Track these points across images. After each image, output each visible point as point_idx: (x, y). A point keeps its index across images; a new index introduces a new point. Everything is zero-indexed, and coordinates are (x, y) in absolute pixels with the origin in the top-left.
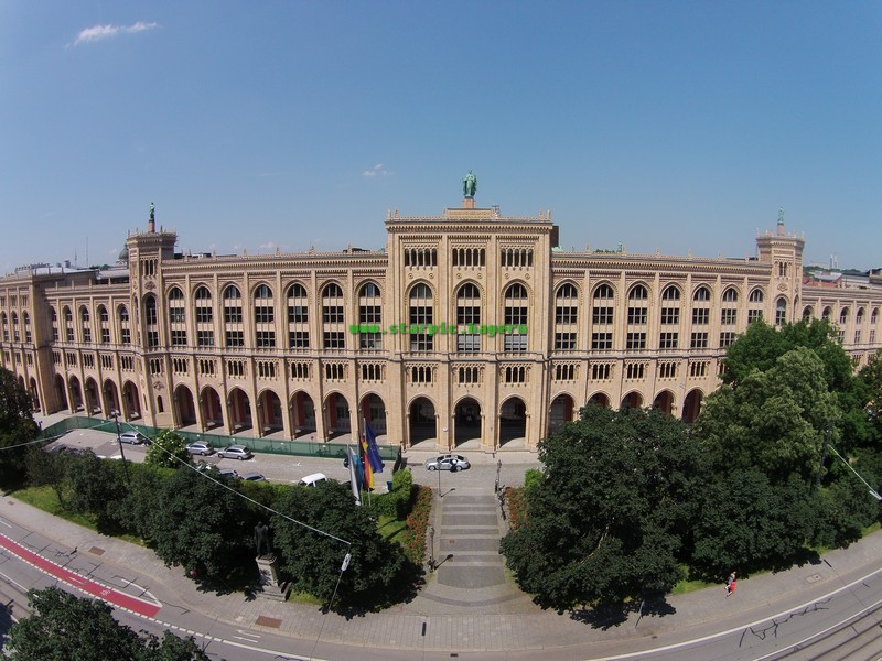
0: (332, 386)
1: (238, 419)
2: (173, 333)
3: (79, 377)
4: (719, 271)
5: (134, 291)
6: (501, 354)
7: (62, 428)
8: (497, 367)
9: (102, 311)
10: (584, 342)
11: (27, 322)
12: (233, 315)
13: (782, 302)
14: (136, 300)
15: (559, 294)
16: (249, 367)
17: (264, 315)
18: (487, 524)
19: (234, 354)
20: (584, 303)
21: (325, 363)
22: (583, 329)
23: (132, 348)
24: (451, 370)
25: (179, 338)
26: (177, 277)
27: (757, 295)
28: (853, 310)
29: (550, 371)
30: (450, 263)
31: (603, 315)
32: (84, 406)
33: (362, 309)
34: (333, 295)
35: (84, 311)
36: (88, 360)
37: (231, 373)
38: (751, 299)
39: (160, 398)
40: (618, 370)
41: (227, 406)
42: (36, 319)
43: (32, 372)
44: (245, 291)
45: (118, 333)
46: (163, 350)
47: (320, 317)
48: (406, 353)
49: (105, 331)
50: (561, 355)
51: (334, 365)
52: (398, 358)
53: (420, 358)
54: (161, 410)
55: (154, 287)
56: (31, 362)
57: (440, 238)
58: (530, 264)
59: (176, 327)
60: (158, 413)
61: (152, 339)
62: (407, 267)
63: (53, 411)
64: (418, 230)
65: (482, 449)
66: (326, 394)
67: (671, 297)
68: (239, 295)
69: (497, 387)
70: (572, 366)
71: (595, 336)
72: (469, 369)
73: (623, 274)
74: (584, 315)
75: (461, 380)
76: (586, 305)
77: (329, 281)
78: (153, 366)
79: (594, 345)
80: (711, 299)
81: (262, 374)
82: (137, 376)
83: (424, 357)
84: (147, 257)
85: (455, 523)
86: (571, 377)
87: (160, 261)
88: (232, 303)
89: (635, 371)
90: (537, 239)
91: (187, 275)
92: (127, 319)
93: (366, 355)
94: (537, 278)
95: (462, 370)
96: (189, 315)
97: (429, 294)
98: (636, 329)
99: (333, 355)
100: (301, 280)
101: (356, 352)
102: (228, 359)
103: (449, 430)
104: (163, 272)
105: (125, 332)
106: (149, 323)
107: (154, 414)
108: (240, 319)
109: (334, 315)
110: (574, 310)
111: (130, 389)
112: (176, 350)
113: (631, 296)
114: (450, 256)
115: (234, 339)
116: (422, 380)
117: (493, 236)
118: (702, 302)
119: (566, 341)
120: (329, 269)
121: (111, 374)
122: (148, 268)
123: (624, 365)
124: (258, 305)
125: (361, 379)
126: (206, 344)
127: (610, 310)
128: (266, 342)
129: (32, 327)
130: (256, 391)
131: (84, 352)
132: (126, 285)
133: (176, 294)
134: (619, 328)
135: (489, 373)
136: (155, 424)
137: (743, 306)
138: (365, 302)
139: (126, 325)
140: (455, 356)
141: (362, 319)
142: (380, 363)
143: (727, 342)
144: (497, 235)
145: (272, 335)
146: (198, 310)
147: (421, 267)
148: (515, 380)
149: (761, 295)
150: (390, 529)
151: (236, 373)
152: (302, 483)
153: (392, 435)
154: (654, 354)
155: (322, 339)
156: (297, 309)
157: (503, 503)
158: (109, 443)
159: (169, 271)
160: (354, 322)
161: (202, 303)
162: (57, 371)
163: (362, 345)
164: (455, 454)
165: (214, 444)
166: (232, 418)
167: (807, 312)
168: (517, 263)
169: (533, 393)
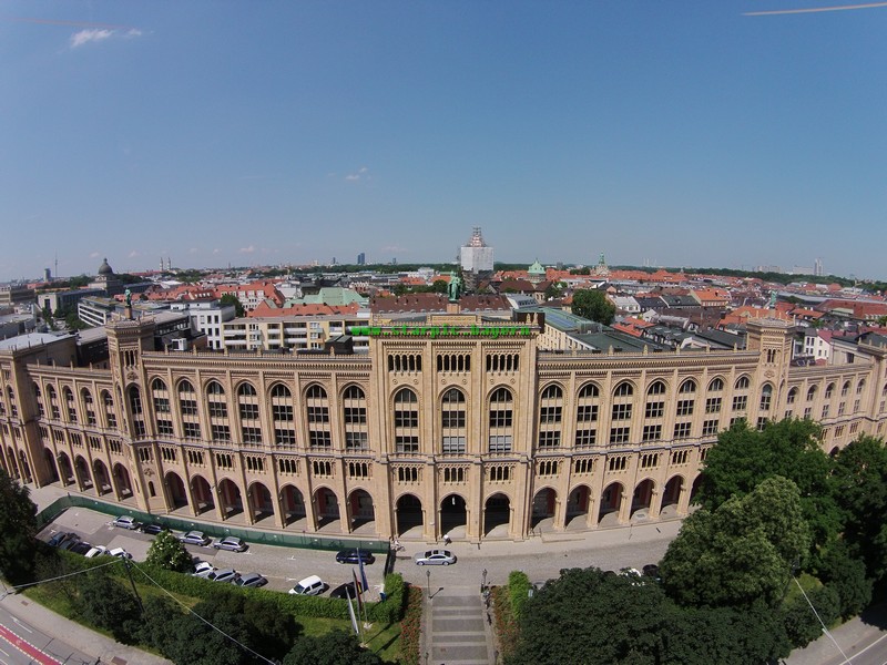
0: (321, 481)
1: (229, 502)
2: (159, 422)
3: (68, 453)
4: (706, 363)
5: (116, 379)
6: (485, 455)
7: (58, 508)
8: (482, 467)
9: (85, 393)
10: (567, 439)
11: (11, 396)
13: (768, 387)
14: (119, 388)
15: (544, 396)
16: (237, 460)
17: (249, 412)
18: (474, 630)
19: (221, 447)
20: (569, 403)
21: (312, 460)
22: (567, 427)
23: (119, 433)
24: (436, 470)
25: (165, 427)
26: (159, 369)
27: (744, 382)
28: (840, 384)
29: (533, 468)
30: (435, 369)
31: (587, 413)
32: (75, 477)
33: (347, 411)
34: (317, 396)
35: (68, 391)
36: (76, 439)
37: (220, 465)
38: (737, 387)
39: (151, 484)
40: (600, 464)
41: (218, 495)
42: (20, 394)
43: (21, 445)
44: (228, 388)
45: (104, 417)
46: (151, 439)
47: (306, 417)
48: (392, 455)
49: (90, 414)
50: (544, 452)
51: (322, 463)
52: (385, 460)
53: (406, 459)
54: (153, 494)
55: (137, 377)
56: (18, 435)
57: (425, 344)
58: (515, 368)
59: (162, 416)
60: (150, 498)
61: (138, 429)
62: (392, 373)
63: (45, 483)
65: (467, 539)
66: (314, 489)
67: (657, 392)
68: (222, 391)
69: (482, 485)
70: (555, 463)
71: (579, 433)
72: (454, 470)
73: (609, 374)
74: (569, 413)
75: (447, 479)
76: (571, 406)
77: (312, 383)
78: (142, 454)
79: (578, 441)
80: (697, 390)
81: (250, 468)
82: (128, 461)
83: (410, 458)
84: (125, 348)
85: (445, 630)
86: (554, 472)
87: (140, 352)
88: (216, 398)
89: (618, 464)
90: (524, 344)
91: (169, 367)
92: (112, 404)
93: (352, 454)
94: (522, 382)
95: (447, 470)
96: (174, 406)
97: (414, 399)
98: (620, 424)
99: (319, 453)
100: (285, 381)
101: (343, 451)
102: (216, 452)
103: (436, 524)
104: (144, 362)
105: (110, 416)
106: (134, 412)
107: (146, 498)
108: (225, 414)
109: (319, 415)
110: (559, 410)
111: (120, 471)
112: (163, 439)
113: (616, 394)
114: (435, 362)
115: (221, 433)
116: (408, 479)
117: (479, 342)
118: (687, 395)
119: (550, 439)
120: (312, 371)
121: (100, 454)
122: (129, 358)
123: (607, 459)
124: (242, 402)
125: (348, 476)
126: (193, 435)
127: (595, 408)
128: (252, 437)
129: (17, 401)
130: (245, 482)
131: (71, 431)
132: (106, 372)
133: (159, 385)
134: (603, 425)
135: (473, 473)
136: (149, 510)
137: (728, 394)
138: (350, 403)
139: (112, 410)
140: (441, 457)
141: (347, 420)
142: (367, 462)
143: (710, 430)
144: (483, 341)
145: (258, 431)
146: (182, 402)
147: (406, 373)
148: (499, 478)
149: (747, 381)
150: (386, 637)
151: (225, 465)
152: (298, 588)
153: (380, 528)
154: (636, 448)
155: (307, 438)
156: (283, 408)
157: (488, 606)
158: (105, 527)
159: (150, 362)
160: (339, 424)
161: (186, 396)
162: (46, 446)
163: (349, 444)
164: (442, 547)
165: (208, 533)
166: (224, 503)
167: (793, 392)
168: (502, 368)
169: (516, 490)
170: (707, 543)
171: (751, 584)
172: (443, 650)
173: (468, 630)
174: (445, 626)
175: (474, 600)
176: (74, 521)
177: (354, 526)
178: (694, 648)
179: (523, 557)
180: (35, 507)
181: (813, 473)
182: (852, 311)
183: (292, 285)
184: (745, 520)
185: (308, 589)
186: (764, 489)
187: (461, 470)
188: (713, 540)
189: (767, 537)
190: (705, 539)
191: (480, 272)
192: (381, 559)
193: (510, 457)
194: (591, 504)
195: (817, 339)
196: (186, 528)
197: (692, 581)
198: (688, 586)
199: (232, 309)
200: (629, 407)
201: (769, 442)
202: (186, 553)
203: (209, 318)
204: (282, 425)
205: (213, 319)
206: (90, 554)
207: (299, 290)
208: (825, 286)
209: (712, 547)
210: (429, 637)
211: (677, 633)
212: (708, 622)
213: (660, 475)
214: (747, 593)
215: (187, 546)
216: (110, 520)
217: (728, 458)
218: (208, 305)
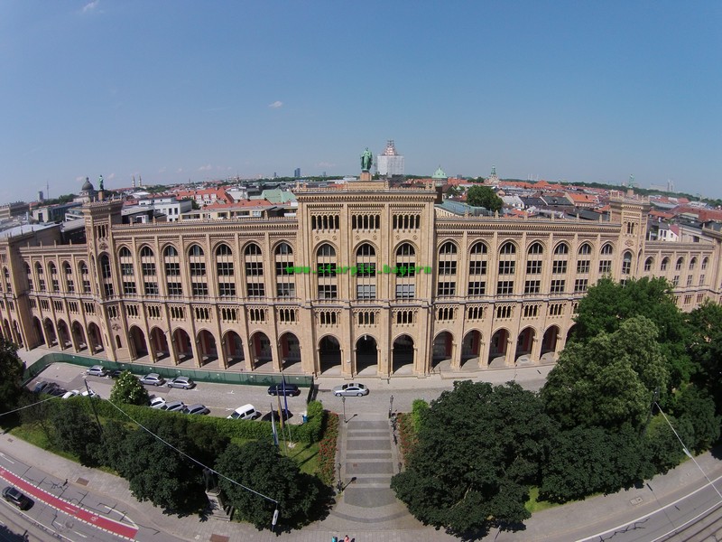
0: (256, 326)
1: (182, 350)
2: (125, 284)
4: (576, 230)
5: (91, 251)
6: (393, 301)
7: (42, 364)
8: (390, 311)
9: (66, 266)
10: (461, 289)
11: (7, 276)
12: (172, 269)
13: (628, 255)
14: (93, 258)
15: (442, 251)
16: (188, 312)
17: (198, 269)
18: (382, 448)
19: (175, 301)
20: (462, 258)
21: (249, 308)
22: (461, 279)
23: (93, 296)
24: (352, 314)
25: (130, 288)
26: (125, 239)
27: (608, 249)
28: (688, 259)
29: (433, 313)
30: (350, 227)
31: (477, 268)
32: (58, 340)
33: (278, 265)
34: (253, 253)
35: (52, 265)
36: (58, 306)
37: (173, 317)
38: (602, 252)
39: (118, 337)
40: (489, 312)
41: (172, 342)
42: (14, 274)
43: (15, 316)
44: (181, 250)
45: (81, 284)
46: (118, 299)
47: (244, 271)
48: (315, 301)
49: (70, 283)
50: (442, 300)
51: (257, 310)
52: (309, 305)
53: (327, 305)
54: (120, 346)
55: (107, 247)
56: (12, 308)
57: (342, 206)
58: (417, 227)
59: (127, 279)
60: (117, 349)
61: (108, 291)
62: (315, 231)
63: (33, 346)
64: (323, 200)
65: (378, 375)
66: (251, 333)
67: (535, 252)
68: (176, 253)
69: (390, 327)
70: (451, 309)
71: (471, 284)
72: (366, 314)
73: (496, 234)
74: (463, 267)
75: (361, 322)
76: (464, 261)
77: (250, 242)
78: (111, 312)
79: (470, 291)
80: (569, 252)
81: (198, 317)
82: (99, 319)
83: (330, 304)
84: (100, 223)
85: (358, 448)
86: (451, 317)
87: (110, 226)
88: (171, 260)
89: (504, 312)
90: (424, 206)
91: (133, 237)
92: (87, 273)
93: (282, 302)
94: (423, 238)
95: (361, 314)
96: (137, 269)
97: (333, 253)
98: (505, 278)
99: (255, 302)
100: (227, 241)
101: (274, 299)
102: (170, 306)
103: (352, 362)
104: (113, 234)
105: (86, 283)
106: (105, 277)
107: (114, 350)
108: (178, 273)
109: (255, 269)
110: (454, 264)
111: (94, 329)
112: (128, 298)
113: (502, 252)
114: (350, 221)
115: (174, 289)
116: (328, 322)
117: (387, 204)
118: (561, 256)
119: (447, 289)
120: (248, 232)
121: (77, 317)
122: (101, 232)
123: (495, 308)
124: (192, 261)
125: (279, 321)
126: (152, 292)
127: (484, 263)
128: (200, 291)
129: (11, 280)
130: (194, 331)
131: (54, 300)
132: (83, 245)
133: (125, 252)
134: (491, 278)
135: (383, 316)
136: (116, 360)
137: (595, 258)
138: (280, 258)
139: (87, 277)
140: (356, 303)
141: (278, 273)
142: (294, 308)
143: (581, 287)
144: (390, 203)
145: (205, 285)
146: (144, 265)
147: (326, 231)
148: (405, 322)
149: (611, 249)
150: (307, 454)
151: (178, 317)
152: (236, 414)
153: (306, 365)
154: (520, 299)
155: (245, 289)
156: (225, 265)
157: (395, 429)
158: (80, 376)
159: (118, 234)
160: (272, 275)
161: (146, 260)
162: (35, 314)
163: (279, 293)
164: (357, 381)
165: (163, 375)
166: (177, 351)
167: (649, 262)
168: (406, 227)
169: (419, 332)
170: (580, 372)
171: (620, 407)
172: (355, 465)
173: (376, 449)
174: (357, 445)
175: (384, 425)
176: (57, 373)
177: (284, 366)
178: (571, 461)
179: (426, 390)
180: (24, 365)
181: (668, 321)
182: (697, 216)
183: (240, 190)
184: (613, 352)
185: (243, 415)
186: (628, 326)
187: (372, 314)
188: (585, 369)
189: (632, 367)
190: (578, 368)
191: (393, 176)
192: (305, 391)
193: (414, 303)
194: (482, 347)
195: (669, 232)
196: (144, 372)
197: (568, 405)
198: (565, 411)
199: (190, 203)
200: (513, 263)
201: (631, 292)
202: (143, 389)
203: (170, 210)
204: (225, 279)
205: (173, 211)
206: (66, 396)
207: (246, 193)
208: (676, 199)
209: (585, 375)
210: (343, 455)
211: (557, 447)
212: (583, 438)
213: (540, 324)
214: (616, 415)
215: (145, 387)
216: (83, 371)
217: (596, 305)
218: (169, 200)
